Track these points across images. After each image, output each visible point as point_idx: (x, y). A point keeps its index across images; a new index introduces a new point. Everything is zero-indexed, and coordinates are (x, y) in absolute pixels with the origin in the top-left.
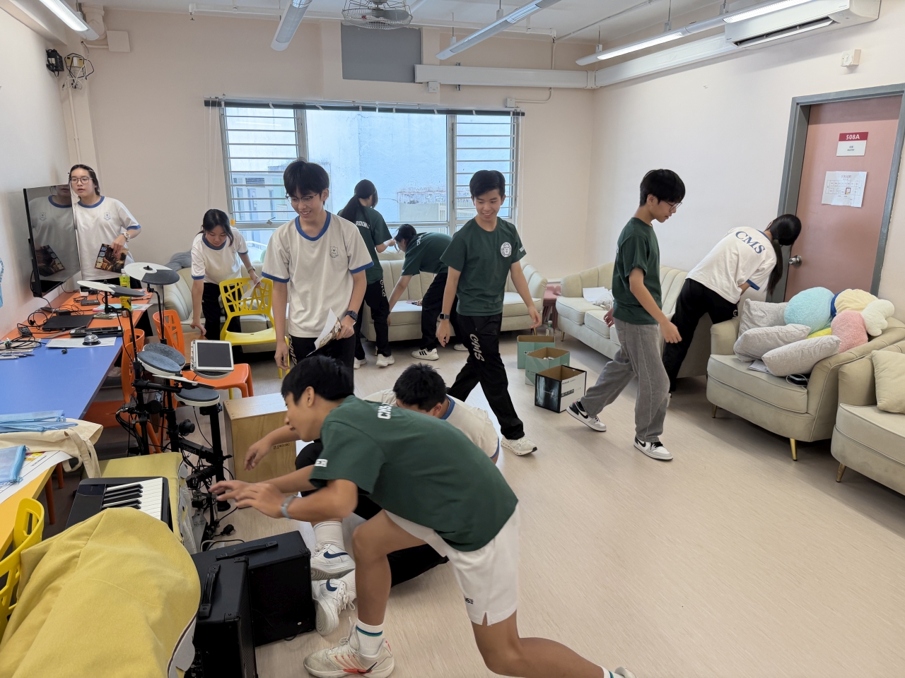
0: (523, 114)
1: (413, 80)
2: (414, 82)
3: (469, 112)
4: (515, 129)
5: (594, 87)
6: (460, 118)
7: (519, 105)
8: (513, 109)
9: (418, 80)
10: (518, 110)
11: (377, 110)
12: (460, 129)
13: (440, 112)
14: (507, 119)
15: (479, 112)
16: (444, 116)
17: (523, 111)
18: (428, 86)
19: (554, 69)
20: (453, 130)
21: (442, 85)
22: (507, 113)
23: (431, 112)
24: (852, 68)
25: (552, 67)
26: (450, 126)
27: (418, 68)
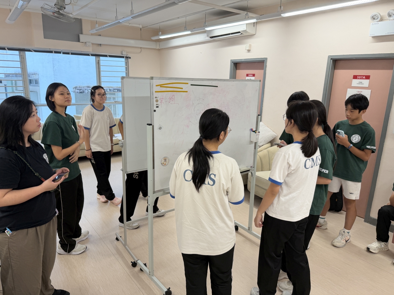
0: (130, 58)
1: (79, 41)
2: (79, 42)
3: (106, 56)
4: (127, 64)
5: (159, 48)
6: (101, 58)
7: (128, 54)
8: (126, 56)
9: (81, 41)
10: (128, 56)
11: (62, 53)
12: (102, 63)
13: (92, 55)
14: (123, 59)
15: (110, 56)
16: (94, 57)
17: (130, 56)
18: (86, 44)
19: (143, 40)
20: (99, 63)
21: (92, 44)
22: (123, 57)
23: (88, 55)
24: (249, 51)
25: (142, 39)
26: (97, 61)
27: (81, 36)
